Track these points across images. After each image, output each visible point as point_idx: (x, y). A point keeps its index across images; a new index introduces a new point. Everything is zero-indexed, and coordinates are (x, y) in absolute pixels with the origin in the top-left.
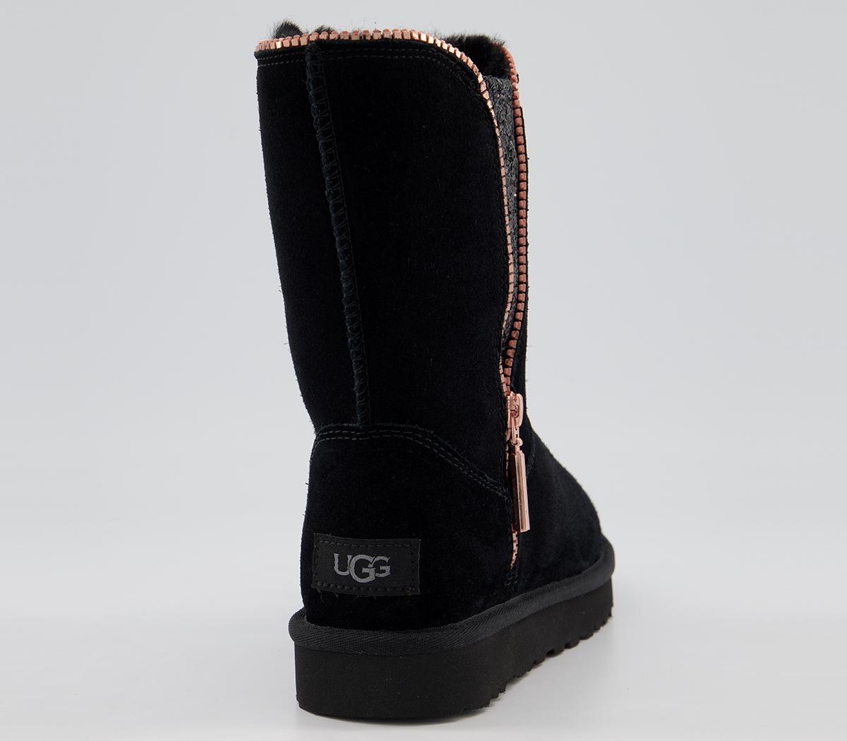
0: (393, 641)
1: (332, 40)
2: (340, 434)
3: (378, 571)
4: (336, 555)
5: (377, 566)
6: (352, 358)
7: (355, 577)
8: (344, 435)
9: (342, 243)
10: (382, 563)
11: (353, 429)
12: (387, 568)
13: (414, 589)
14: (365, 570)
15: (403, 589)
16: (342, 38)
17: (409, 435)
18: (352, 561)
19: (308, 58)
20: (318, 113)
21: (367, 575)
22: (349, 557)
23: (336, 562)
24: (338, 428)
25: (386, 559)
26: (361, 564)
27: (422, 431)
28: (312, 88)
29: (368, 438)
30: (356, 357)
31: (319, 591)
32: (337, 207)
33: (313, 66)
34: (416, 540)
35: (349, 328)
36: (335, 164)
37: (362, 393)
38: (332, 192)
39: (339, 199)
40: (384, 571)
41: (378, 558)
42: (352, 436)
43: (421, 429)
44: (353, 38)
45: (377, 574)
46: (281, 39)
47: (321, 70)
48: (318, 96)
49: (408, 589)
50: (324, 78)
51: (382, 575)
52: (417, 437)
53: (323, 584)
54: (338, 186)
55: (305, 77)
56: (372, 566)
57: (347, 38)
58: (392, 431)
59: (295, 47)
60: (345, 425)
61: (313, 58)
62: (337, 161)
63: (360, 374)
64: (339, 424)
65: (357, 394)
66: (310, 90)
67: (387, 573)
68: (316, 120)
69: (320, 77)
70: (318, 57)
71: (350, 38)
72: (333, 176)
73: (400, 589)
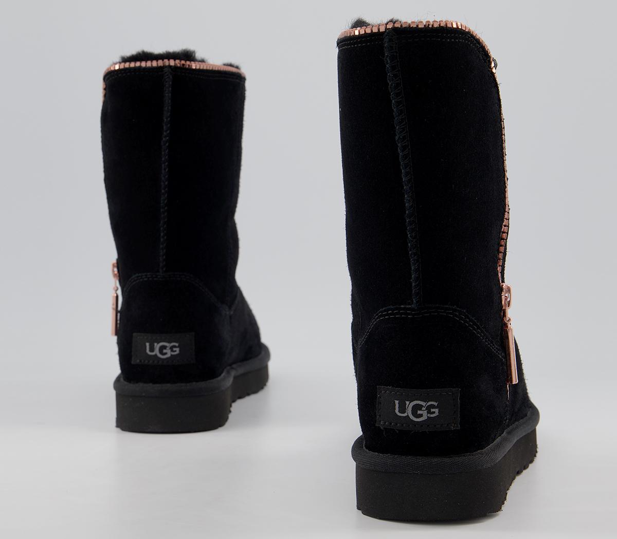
0: (442, 463)
1: (405, 27)
2: (397, 314)
3: (429, 412)
4: (397, 402)
5: (429, 409)
6: (411, 257)
7: (412, 417)
8: (402, 314)
9: (407, 174)
10: (433, 406)
11: (409, 309)
12: (437, 411)
13: (456, 425)
14: (419, 412)
15: (448, 425)
16: (411, 26)
17: (450, 313)
18: (410, 405)
19: (386, 40)
20: (393, 80)
21: (421, 416)
22: (407, 403)
23: (397, 406)
24: (396, 309)
25: (436, 404)
26: (416, 408)
27: (458, 310)
28: (389, 62)
29: (421, 316)
30: (414, 256)
31: (382, 428)
32: (404, 148)
33: (390, 46)
34: (457, 389)
35: (409, 236)
36: (404, 117)
37: (417, 283)
38: (401, 137)
39: (406, 142)
40: (434, 412)
41: (430, 403)
42: (407, 314)
43: (458, 309)
44: (420, 26)
45: (429, 415)
46: (359, 28)
47: (396, 49)
48: (393, 68)
49: (451, 426)
50: (398, 54)
51: (432, 416)
52: (456, 315)
53: (385, 423)
54: (405, 133)
55: (383, 55)
56: (425, 409)
57: (415, 26)
58: (439, 310)
59: (375, 33)
60: (402, 306)
61: (390, 40)
62: (405, 114)
63: (416, 269)
64: (397, 306)
65: (413, 284)
66: (387, 63)
67: (437, 414)
68: (392, 85)
69: (395, 54)
70: (394, 40)
71: (417, 26)
72: (403, 125)
73: (446, 425)
